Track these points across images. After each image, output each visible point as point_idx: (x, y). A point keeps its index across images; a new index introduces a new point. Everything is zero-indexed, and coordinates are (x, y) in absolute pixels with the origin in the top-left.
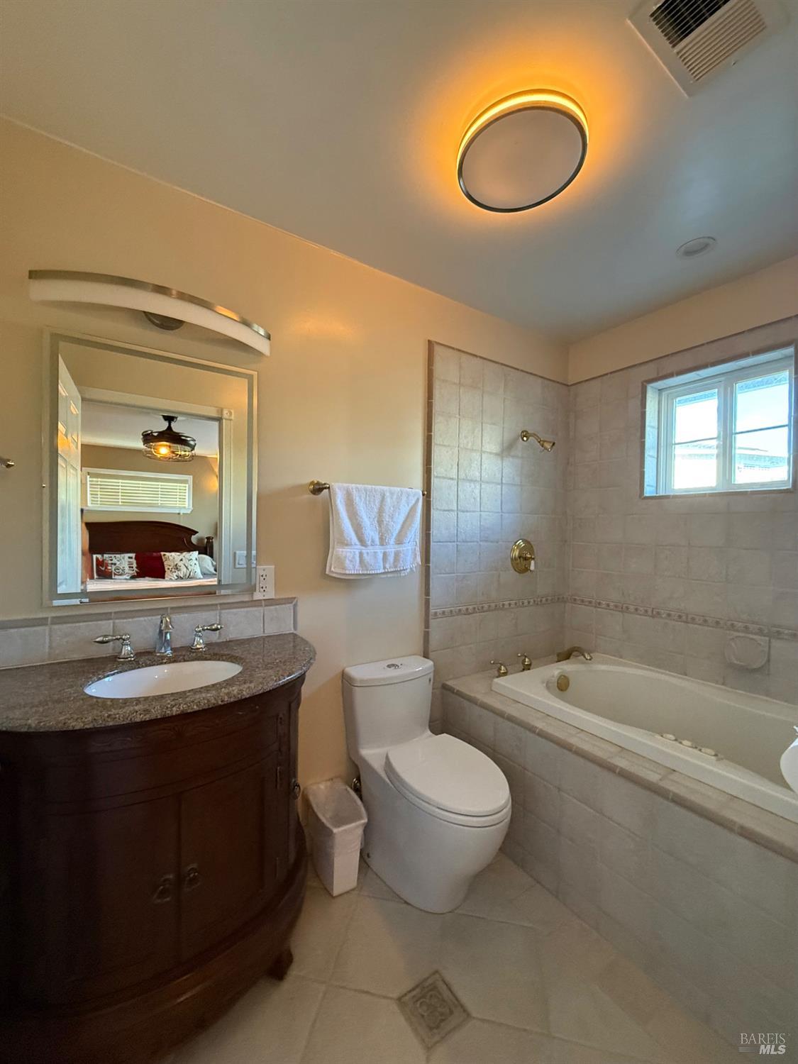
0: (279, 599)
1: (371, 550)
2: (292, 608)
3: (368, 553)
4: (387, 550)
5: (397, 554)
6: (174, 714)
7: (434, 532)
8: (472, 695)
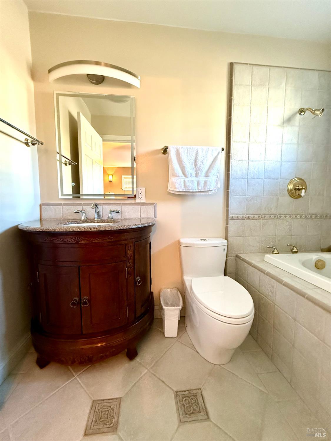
0: (147, 203)
1: (190, 179)
2: (153, 207)
3: (188, 181)
4: (200, 180)
5: (205, 183)
6: (70, 231)
7: (232, 172)
8: (250, 261)
